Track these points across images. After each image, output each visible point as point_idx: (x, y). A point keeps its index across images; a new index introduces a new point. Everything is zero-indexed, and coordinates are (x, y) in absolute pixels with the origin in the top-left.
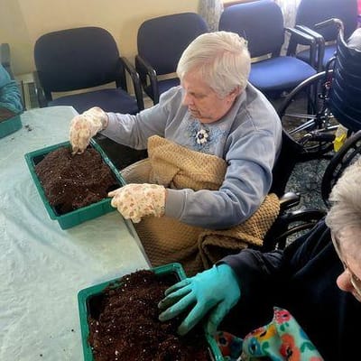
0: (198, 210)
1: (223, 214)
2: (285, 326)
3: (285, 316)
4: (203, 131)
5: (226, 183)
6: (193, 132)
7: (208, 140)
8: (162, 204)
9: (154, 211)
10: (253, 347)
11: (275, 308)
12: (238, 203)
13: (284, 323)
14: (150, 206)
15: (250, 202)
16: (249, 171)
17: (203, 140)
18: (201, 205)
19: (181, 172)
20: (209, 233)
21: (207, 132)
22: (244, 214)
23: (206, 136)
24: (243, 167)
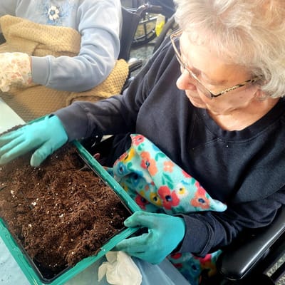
0: (63, 73)
1: (85, 75)
2: (141, 146)
3: (140, 139)
4: (53, 8)
5: (83, 49)
6: (44, 10)
7: (60, 15)
8: (28, 70)
9: (21, 77)
10: (121, 169)
11: (131, 135)
12: (96, 64)
13: (140, 144)
14: (17, 73)
15: (105, 63)
16: (101, 37)
17: (56, 16)
18: (64, 68)
19: (40, 47)
20: (74, 96)
21: (58, 8)
22: (102, 74)
23: (57, 11)
24: (95, 34)
